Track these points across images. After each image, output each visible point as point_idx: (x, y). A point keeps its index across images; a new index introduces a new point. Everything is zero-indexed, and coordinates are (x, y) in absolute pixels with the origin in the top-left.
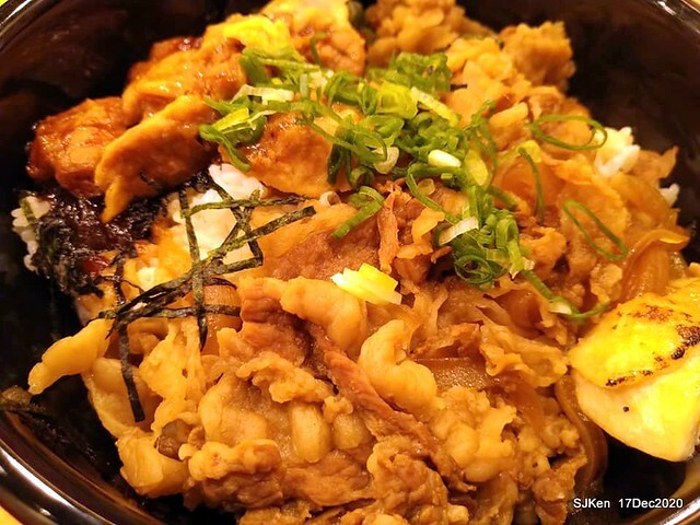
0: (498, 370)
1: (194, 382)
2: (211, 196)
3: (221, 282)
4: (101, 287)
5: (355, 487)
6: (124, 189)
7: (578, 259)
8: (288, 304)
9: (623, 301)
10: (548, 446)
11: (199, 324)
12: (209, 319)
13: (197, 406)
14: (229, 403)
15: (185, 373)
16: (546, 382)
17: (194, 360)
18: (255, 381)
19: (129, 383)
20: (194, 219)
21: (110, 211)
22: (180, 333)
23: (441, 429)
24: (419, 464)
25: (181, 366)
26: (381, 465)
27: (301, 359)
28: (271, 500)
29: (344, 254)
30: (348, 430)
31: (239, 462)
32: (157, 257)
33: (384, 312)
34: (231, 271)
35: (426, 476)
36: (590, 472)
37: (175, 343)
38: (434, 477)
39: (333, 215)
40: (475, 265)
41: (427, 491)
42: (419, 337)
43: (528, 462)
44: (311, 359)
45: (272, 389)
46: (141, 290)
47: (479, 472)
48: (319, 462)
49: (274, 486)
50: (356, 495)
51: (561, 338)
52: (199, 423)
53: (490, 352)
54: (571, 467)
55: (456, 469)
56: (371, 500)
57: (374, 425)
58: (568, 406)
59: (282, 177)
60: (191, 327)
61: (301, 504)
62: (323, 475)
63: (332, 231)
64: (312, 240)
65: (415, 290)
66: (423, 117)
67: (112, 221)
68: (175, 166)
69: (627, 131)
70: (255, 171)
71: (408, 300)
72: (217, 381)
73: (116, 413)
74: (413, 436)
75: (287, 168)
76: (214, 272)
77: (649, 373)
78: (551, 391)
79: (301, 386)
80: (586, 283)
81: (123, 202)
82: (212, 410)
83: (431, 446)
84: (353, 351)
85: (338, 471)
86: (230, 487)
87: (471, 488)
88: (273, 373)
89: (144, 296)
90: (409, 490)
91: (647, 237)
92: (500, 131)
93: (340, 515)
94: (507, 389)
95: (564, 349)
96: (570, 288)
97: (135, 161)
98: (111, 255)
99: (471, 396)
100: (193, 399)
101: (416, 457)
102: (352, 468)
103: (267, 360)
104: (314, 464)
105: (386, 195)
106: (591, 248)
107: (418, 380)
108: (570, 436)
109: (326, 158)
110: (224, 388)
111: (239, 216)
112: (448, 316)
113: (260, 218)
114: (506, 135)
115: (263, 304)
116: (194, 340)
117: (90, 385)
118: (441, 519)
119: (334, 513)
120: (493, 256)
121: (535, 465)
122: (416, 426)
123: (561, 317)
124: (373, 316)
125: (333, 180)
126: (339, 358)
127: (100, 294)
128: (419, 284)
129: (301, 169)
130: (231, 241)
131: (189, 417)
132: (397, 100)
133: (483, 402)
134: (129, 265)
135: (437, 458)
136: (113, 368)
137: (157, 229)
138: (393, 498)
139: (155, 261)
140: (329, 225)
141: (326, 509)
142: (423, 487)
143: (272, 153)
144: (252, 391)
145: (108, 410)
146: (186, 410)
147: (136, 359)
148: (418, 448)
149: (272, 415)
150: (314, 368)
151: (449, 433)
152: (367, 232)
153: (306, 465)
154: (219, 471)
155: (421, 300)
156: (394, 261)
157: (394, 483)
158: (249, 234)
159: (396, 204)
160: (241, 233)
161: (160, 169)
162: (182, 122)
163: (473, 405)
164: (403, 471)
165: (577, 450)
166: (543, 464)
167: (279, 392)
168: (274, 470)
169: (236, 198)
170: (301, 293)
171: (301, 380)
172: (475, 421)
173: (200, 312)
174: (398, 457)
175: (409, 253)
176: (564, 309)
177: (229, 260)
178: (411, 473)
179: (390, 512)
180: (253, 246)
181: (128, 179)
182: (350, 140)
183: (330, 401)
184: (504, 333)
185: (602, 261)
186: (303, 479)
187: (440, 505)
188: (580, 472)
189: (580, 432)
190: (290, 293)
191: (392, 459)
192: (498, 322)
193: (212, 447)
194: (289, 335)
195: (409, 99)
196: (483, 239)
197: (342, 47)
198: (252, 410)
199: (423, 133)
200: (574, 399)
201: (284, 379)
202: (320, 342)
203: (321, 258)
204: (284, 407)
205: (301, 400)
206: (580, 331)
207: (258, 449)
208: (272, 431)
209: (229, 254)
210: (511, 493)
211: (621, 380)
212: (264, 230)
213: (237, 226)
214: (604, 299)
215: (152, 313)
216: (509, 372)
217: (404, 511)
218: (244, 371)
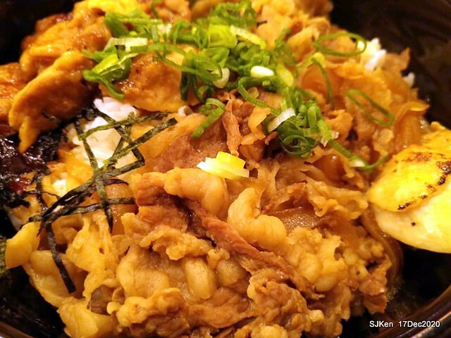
0: (324, 212)
1: (110, 256)
2: (99, 121)
3: (117, 181)
4: (26, 199)
5: (240, 311)
6: (32, 126)
7: (363, 129)
8: (170, 188)
9: (396, 153)
10: (363, 259)
11: (107, 214)
12: (113, 210)
13: (115, 273)
14: (137, 267)
15: (101, 251)
16: (355, 215)
17: (107, 240)
18: (155, 248)
19: (60, 265)
20: (89, 140)
21: (24, 144)
22: (94, 225)
23: (294, 260)
24: (284, 286)
25: (98, 246)
26: (258, 291)
27: (185, 227)
28: (181, 331)
29: (202, 149)
30: (229, 271)
31: (155, 308)
32: (66, 171)
33: (238, 184)
34: (123, 172)
35: (290, 294)
36: (395, 272)
37: (90, 230)
38: (295, 293)
39: (190, 122)
40: (295, 142)
41: (294, 304)
42: (265, 199)
43: (354, 271)
44: (193, 225)
45: (168, 251)
46: (57, 197)
47: (325, 284)
48: (211, 298)
49: (183, 321)
50: (242, 316)
51: (360, 184)
52: (119, 285)
53: (316, 200)
54: (382, 270)
55: (309, 285)
56: (253, 318)
57: (247, 264)
58: (372, 229)
59: (149, 101)
60: (100, 217)
61: (203, 330)
62: (216, 306)
63: (191, 133)
64: (178, 142)
65: (257, 166)
66: (241, 45)
67: (28, 150)
68: (68, 104)
70: (129, 99)
71: (253, 173)
72: (126, 253)
73: (54, 290)
74: (276, 267)
75: (151, 93)
76: (110, 176)
77: (425, 197)
78: (359, 222)
79: (189, 245)
80: (369, 143)
81: (33, 136)
82: (127, 274)
83: (289, 272)
84: (223, 214)
85: (226, 301)
86: (151, 327)
87: (321, 296)
88: (168, 240)
89: (61, 201)
90: (281, 305)
91: (402, 109)
92: (296, 48)
93: (232, 332)
94: (331, 224)
95: (363, 191)
96: (360, 149)
97: (38, 104)
98: (30, 176)
99: (309, 233)
100: (111, 268)
101: (280, 281)
102: (235, 298)
103: (161, 231)
104: (207, 300)
105: (226, 102)
106: (369, 120)
107: (273, 227)
108: (377, 249)
109: (178, 84)
110: (132, 257)
111: (122, 132)
112: (281, 181)
113: (138, 132)
114: (301, 50)
115: (151, 191)
116: (104, 226)
118: (306, 321)
119: (228, 332)
120: (308, 133)
121: (358, 273)
122: (277, 260)
123: (357, 169)
124: (232, 188)
125: (185, 97)
126: (214, 221)
127: (27, 205)
128: (258, 162)
129: (161, 93)
130: (119, 151)
131: (110, 282)
132: (222, 35)
133: (317, 236)
134: (46, 181)
135: (295, 279)
136: (46, 257)
137: (62, 152)
138: (271, 313)
139: (64, 175)
140: (189, 129)
141: (222, 330)
142: (290, 302)
143: (139, 84)
144: (154, 255)
145: (47, 288)
146: (107, 277)
147: (62, 248)
148: (281, 275)
149: (171, 271)
150: (195, 232)
151: (300, 260)
152: (217, 130)
153: (201, 301)
154: (141, 317)
155: (262, 172)
156: (240, 148)
157: (270, 302)
158: (132, 144)
159: (234, 108)
160: (126, 144)
161: (57, 108)
162: (69, 71)
163: (311, 239)
164: (274, 293)
165: (383, 258)
166: (363, 271)
167: (173, 253)
168: (180, 309)
169: (117, 120)
170: (178, 179)
171: (189, 242)
172: (315, 249)
173: (106, 205)
174: (269, 283)
175: (249, 140)
176: (360, 164)
177: (118, 166)
178: (280, 293)
179: (270, 324)
180: (136, 153)
181: (34, 118)
182: (194, 67)
183: (212, 253)
184: (323, 186)
185: (379, 128)
186: (201, 312)
187: (304, 312)
188: (389, 272)
189: (384, 246)
190: (170, 180)
191: (264, 285)
192: (316, 179)
193: (132, 301)
194: (174, 211)
195: (230, 34)
196: (300, 122)
197: (174, 8)
198: (155, 269)
199: (244, 56)
200: (375, 223)
201: (176, 243)
202: (198, 212)
203: (186, 153)
204: (179, 263)
205: (190, 256)
206: (372, 177)
207: (167, 296)
208: (172, 282)
209: (119, 160)
210: (347, 295)
211: (408, 204)
212: (142, 139)
213: (122, 140)
214: (384, 153)
215: (70, 211)
216: (331, 213)
217: (279, 321)
218: (145, 242)
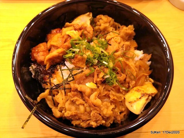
0: (112, 99)
1: (64, 101)
2: (65, 68)
3: (68, 84)
4: (47, 83)
5: (89, 117)
6: (49, 64)
7: (127, 80)
8: (79, 89)
9: (135, 87)
10: (120, 110)
11: (65, 91)
12: (66, 90)
13: (65, 105)
14: (69, 104)
15: (63, 99)
16: (120, 100)
17: (64, 97)
18: (74, 101)
19: (53, 99)
20: (62, 71)
21: (47, 68)
22: (62, 93)
23: (102, 109)
24: (98, 115)
25: (62, 98)
26: (92, 115)
27: (81, 97)
28: (76, 119)
29: (88, 78)
30: (88, 109)
31: (72, 114)
32: (56, 77)
33: (94, 90)
34: (69, 82)
37: (61, 94)
38: (100, 117)
39: (87, 71)
40: (109, 82)
42: (100, 94)
43: (116, 113)
44: (82, 97)
45: (76, 102)
46: (54, 84)
47: (107, 116)
48: (84, 114)
49: (77, 117)
50: (89, 118)
51: (124, 93)
52: (65, 107)
53: (111, 96)
54: (123, 114)
55: (104, 115)
56: (91, 119)
57: (92, 109)
58: (124, 105)
59: (78, 65)
60: (63, 91)
61: (81, 120)
62: (84, 115)
63: (86, 75)
64: (83, 76)
65: (99, 86)
66: (103, 54)
67: (48, 70)
68: (58, 60)
69: (142, 51)
70: (73, 63)
72: (68, 100)
73: (51, 105)
74: (98, 111)
75: (78, 63)
76: (67, 82)
77: (135, 101)
78: (121, 102)
79: (81, 102)
80: (129, 83)
81: (49, 67)
82: (67, 105)
83: (100, 112)
84: (89, 97)
85: (87, 115)
86: (70, 118)
87: (106, 118)
88: (77, 100)
89: (55, 86)
90: (96, 119)
91: (142, 74)
93: (87, 121)
94: (114, 102)
95: (125, 95)
96: (126, 84)
97: (52, 60)
98: (48, 76)
99: (107, 103)
100: (64, 104)
101: (98, 114)
102: (88, 115)
103: (76, 98)
104: (83, 114)
105: (95, 68)
106: (130, 78)
107: (98, 102)
108: (123, 109)
109: (85, 61)
110: (68, 102)
111: (70, 72)
112: (105, 89)
113: (75, 72)
114: (117, 56)
115: (75, 89)
116: (64, 94)
117: (46, 100)
118: (101, 122)
119: (86, 121)
120: (112, 81)
121: (117, 114)
122: (98, 109)
123: (123, 90)
125: (86, 65)
126: (87, 98)
127: (47, 85)
128: (100, 84)
129: (81, 63)
130: (69, 77)
131: (63, 106)
132: (98, 50)
133: (109, 104)
134: (51, 79)
135: (101, 114)
136: (50, 97)
137: (55, 71)
138: (94, 120)
140: (86, 74)
141: (84, 120)
142: (98, 118)
143: (76, 61)
147: (54, 96)
148: (98, 112)
149: (76, 106)
150: (83, 99)
151: (103, 110)
152: (92, 75)
153: (81, 114)
154: (69, 115)
155: (100, 87)
156: (96, 81)
157: (94, 118)
158: (72, 75)
159: (97, 71)
160: (71, 75)
161: (56, 61)
162: (60, 53)
163: (107, 105)
164: (96, 116)
165: (125, 111)
166: (119, 114)
167: (77, 103)
168: (77, 115)
169: (70, 68)
170: (81, 88)
171: (81, 101)
172: (107, 108)
173: (65, 89)
174: (95, 114)
175: (98, 80)
176: (124, 89)
177: (69, 80)
178: (97, 116)
179: (94, 122)
180: (73, 77)
182: (89, 59)
183: (85, 105)
184: (114, 93)
185: (132, 80)
186: (81, 116)
188: (125, 115)
189: (125, 109)
190: (79, 87)
191: (94, 114)
192: (113, 91)
193: (68, 112)
194: (79, 94)
195: (100, 50)
196: (111, 78)
197: (89, 32)
198: (73, 105)
199: (102, 57)
200: (125, 103)
201: (78, 101)
202: (84, 95)
203: (84, 79)
204: (78, 105)
205: (81, 104)
206: (127, 92)
207: (75, 112)
208: (76, 109)
209: (69, 79)
210: (113, 118)
211: (131, 102)
212: (75, 75)
213: (70, 74)
214: (131, 87)
215: (57, 89)
216: (114, 99)
217: (96, 121)
218: (72, 100)
